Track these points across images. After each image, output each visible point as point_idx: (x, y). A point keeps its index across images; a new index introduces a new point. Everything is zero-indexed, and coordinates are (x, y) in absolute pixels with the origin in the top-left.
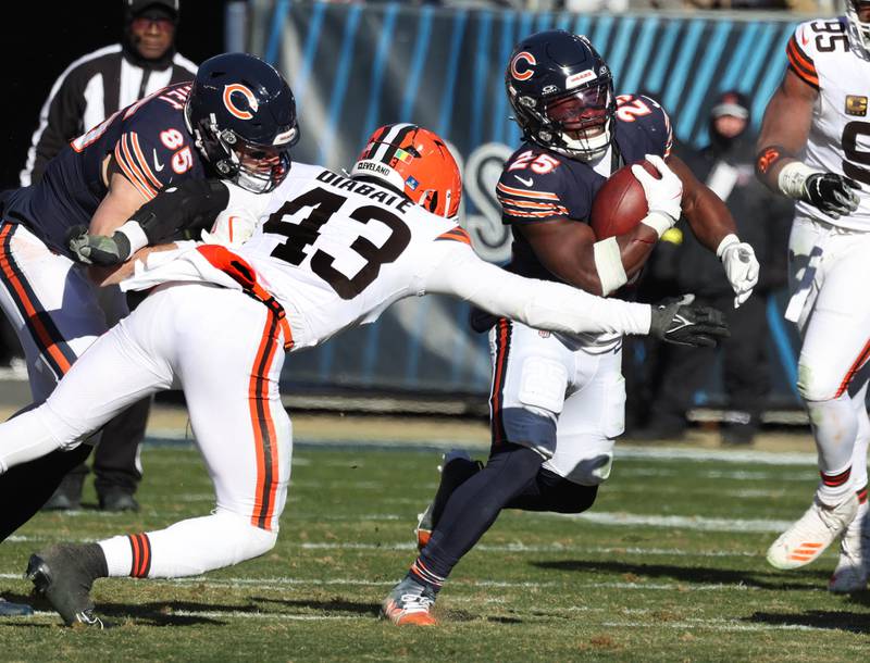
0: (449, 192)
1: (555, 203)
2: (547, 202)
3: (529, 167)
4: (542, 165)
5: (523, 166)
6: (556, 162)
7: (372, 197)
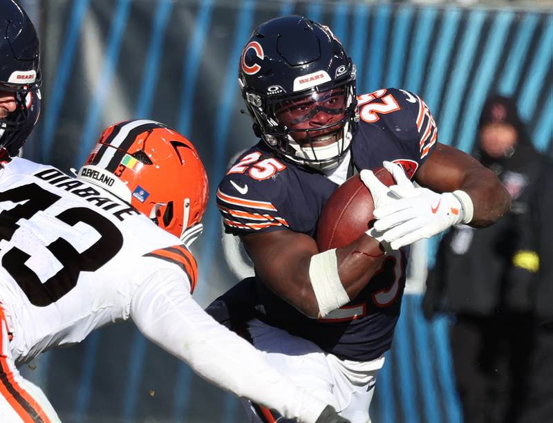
0: (187, 201)
1: (272, 214)
2: (262, 212)
3: (247, 171)
4: (262, 170)
5: (241, 170)
6: (280, 166)
7: (90, 200)
